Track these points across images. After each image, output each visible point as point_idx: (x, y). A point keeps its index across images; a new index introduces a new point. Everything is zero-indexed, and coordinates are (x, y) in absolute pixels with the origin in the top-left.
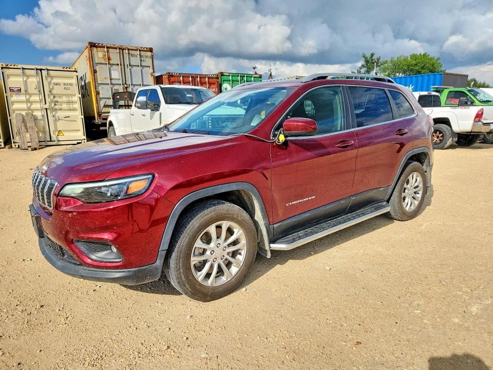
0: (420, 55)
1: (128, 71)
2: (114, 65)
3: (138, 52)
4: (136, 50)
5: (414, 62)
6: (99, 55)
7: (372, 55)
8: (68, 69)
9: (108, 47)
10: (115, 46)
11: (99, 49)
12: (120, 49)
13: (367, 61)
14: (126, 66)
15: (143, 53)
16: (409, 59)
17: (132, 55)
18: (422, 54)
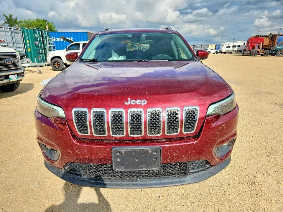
0: (41, 20)
5: (39, 24)
7: (11, 16)
13: (8, 20)
16: (35, 21)
18: (42, 19)
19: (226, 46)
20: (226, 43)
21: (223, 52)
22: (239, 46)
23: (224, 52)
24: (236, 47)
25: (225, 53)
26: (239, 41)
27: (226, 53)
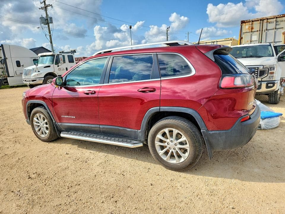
1: (264, 34)
2: (255, 31)
3: (275, 19)
4: (274, 18)
6: (246, 27)
8: (227, 40)
9: (252, 21)
10: (258, 19)
11: (247, 24)
12: (261, 20)
14: (263, 31)
15: (278, 19)
17: (270, 23)
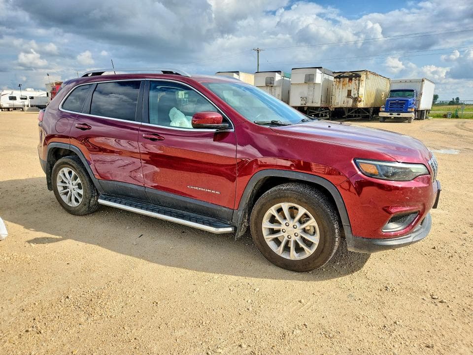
19: (7, 97)
20: (5, 92)
21: (4, 108)
22: (32, 98)
23: (6, 108)
24: (26, 99)
25: (8, 109)
26: (28, 89)
27: (10, 109)
